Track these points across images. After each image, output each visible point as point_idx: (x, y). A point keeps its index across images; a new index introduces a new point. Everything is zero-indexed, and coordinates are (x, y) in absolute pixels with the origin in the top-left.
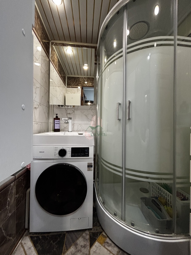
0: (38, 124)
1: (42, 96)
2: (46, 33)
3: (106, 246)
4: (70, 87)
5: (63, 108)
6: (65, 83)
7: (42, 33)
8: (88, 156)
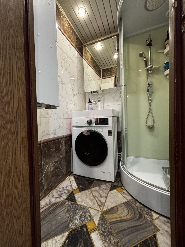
0: (77, 107)
1: (79, 87)
2: (80, 40)
3: (122, 194)
4: (105, 78)
5: (95, 94)
6: (101, 76)
7: (77, 41)
8: (108, 125)
